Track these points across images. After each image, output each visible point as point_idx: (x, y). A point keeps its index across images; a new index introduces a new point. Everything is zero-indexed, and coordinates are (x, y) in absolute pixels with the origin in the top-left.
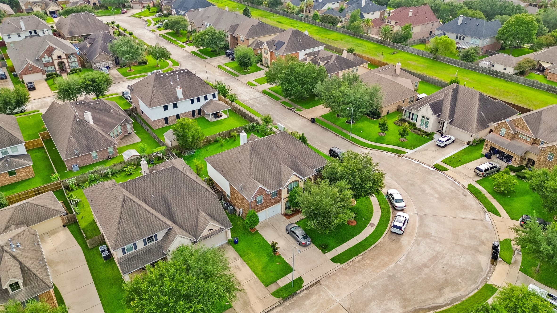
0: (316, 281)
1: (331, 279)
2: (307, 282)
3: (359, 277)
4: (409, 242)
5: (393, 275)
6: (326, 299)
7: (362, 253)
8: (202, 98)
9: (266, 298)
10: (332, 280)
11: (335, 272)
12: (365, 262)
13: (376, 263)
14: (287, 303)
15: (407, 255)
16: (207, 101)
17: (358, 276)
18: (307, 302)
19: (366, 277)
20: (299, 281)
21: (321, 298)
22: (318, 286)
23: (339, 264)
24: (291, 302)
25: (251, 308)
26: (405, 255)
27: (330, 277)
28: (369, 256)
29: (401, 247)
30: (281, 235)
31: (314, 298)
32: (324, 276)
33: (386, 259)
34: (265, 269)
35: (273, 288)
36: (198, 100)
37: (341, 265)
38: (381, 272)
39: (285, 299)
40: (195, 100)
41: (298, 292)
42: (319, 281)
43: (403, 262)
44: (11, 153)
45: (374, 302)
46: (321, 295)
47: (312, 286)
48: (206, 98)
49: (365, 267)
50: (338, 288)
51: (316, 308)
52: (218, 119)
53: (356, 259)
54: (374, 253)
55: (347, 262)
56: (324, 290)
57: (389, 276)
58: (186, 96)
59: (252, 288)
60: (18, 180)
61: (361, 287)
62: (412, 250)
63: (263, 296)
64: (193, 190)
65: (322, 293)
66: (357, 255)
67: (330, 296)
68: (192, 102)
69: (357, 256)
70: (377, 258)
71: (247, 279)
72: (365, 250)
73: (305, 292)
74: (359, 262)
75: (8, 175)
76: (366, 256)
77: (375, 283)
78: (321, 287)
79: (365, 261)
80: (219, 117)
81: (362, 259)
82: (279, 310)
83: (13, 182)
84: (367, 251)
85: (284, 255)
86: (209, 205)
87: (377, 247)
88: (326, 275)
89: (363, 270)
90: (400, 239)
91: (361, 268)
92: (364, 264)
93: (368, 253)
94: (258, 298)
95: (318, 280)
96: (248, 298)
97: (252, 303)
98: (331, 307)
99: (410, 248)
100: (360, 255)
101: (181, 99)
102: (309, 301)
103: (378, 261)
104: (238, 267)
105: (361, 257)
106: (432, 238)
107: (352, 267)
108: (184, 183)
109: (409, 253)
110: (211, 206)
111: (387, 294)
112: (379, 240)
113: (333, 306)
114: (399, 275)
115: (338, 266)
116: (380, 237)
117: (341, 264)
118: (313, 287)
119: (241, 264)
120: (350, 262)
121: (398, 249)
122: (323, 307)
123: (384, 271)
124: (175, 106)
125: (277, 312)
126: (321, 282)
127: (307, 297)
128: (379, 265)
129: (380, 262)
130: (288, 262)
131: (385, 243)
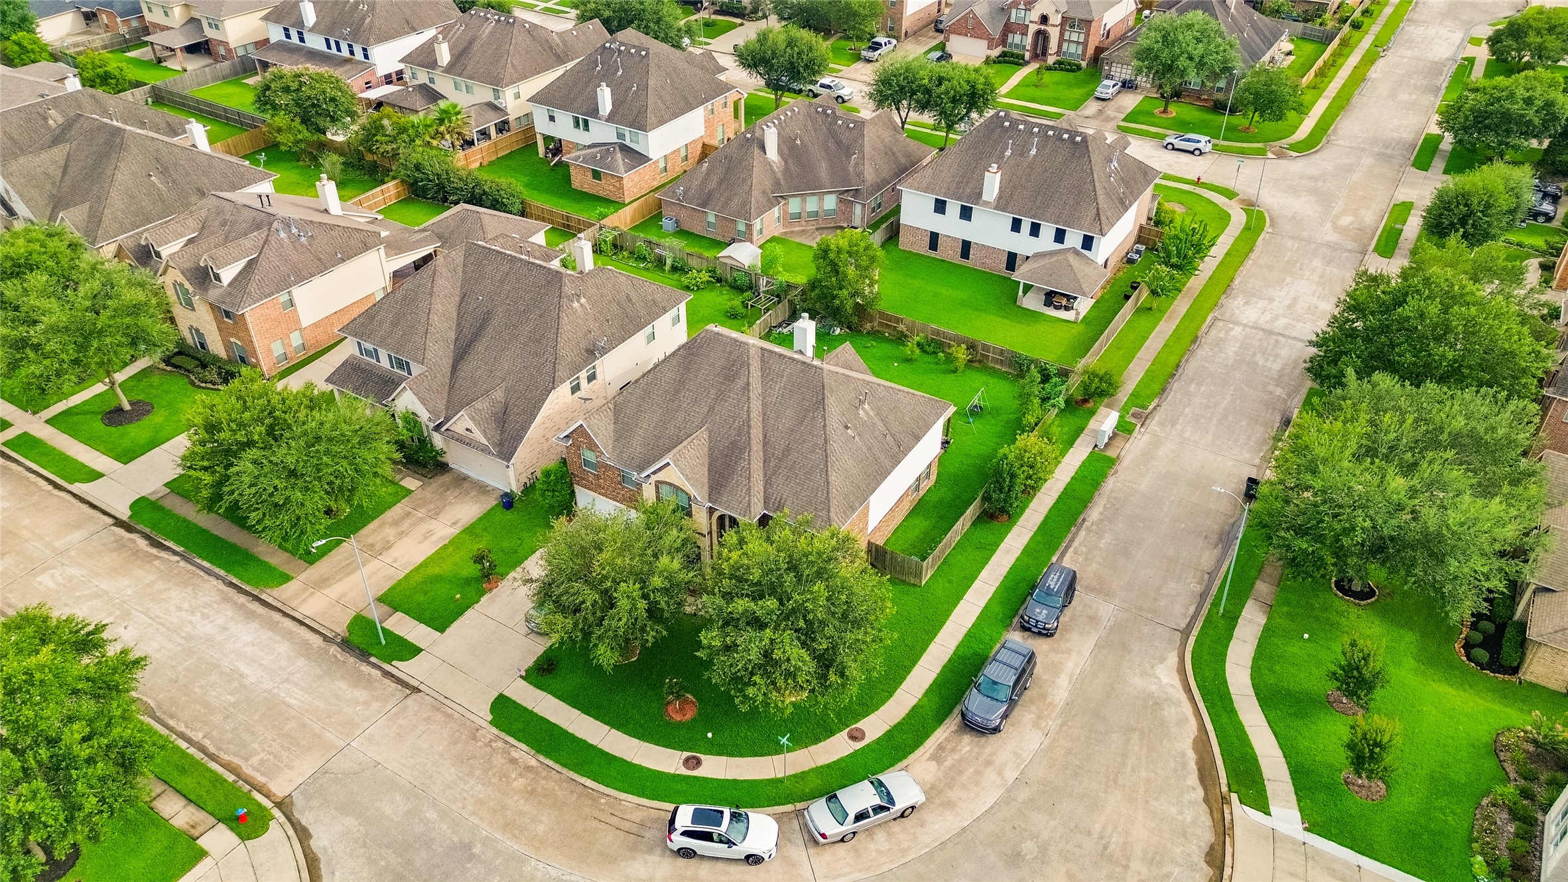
0: (417, 685)
1: (431, 714)
2: (406, 668)
3: (449, 773)
5: (472, 857)
6: (356, 718)
7: (551, 763)
8: (1048, 231)
9: (343, 610)
10: (425, 716)
11: (456, 716)
12: (513, 776)
13: (517, 803)
14: (334, 650)
16: (1059, 246)
17: (452, 770)
18: (341, 685)
19: (451, 788)
20: (411, 651)
21: (359, 709)
23: (490, 717)
24: (339, 656)
25: (313, 593)
27: (438, 709)
28: (544, 782)
29: (608, 859)
31: (360, 694)
32: (436, 696)
33: (541, 829)
34: (438, 579)
35: (376, 613)
36: (1035, 230)
37: (485, 724)
38: (477, 822)
39: (346, 644)
40: (1026, 227)
41: (373, 659)
42: (420, 691)
43: (539, 874)
44: (628, 142)
45: (356, 823)
46: (370, 707)
47: (399, 681)
48: (1060, 236)
49: (494, 781)
50: (398, 734)
51: (322, 707)
52: (1051, 312)
53: (522, 752)
54: (559, 794)
55: (503, 735)
56: (389, 708)
57: (466, 847)
58: (1002, 204)
59: (370, 578)
60: (601, 194)
61: (408, 786)
63: (348, 602)
65: (376, 705)
66: (538, 752)
67: (367, 724)
68: (1016, 226)
69: (533, 752)
70: (540, 803)
71: (396, 562)
72: (564, 765)
73: (376, 673)
74: (513, 761)
75: (590, 175)
76: (544, 774)
77: (431, 815)
78: (397, 700)
79: (520, 775)
80: (1057, 308)
81: (529, 768)
82: (311, 642)
83: (594, 192)
84: (565, 771)
85: (489, 598)
86: (526, 390)
87: (594, 796)
88: (441, 699)
89: (478, 778)
90: (650, 851)
91: (486, 771)
92: (504, 776)
93: (558, 776)
94: (343, 596)
95: (422, 687)
96: (340, 580)
97: (327, 592)
98: (328, 734)
100: (542, 758)
101: (986, 203)
102: (345, 688)
103: (526, 809)
104: (431, 535)
105: (533, 762)
107: (488, 749)
111: (390, 851)
112: (625, 797)
113: (333, 737)
114: (475, 872)
115: (484, 717)
116: (643, 795)
117: (491, 723)
118: (394, 685)
119: (441, 538)
120: (506, 742)
121: (601, 855)
122: (329, 718)
123: (488, 829)
124: (966, 213)
126: (415, 696)
127: (358, 680)
128: (509, 813)
129: (521, 814)
130: (469, 613)
131: (616, 813)
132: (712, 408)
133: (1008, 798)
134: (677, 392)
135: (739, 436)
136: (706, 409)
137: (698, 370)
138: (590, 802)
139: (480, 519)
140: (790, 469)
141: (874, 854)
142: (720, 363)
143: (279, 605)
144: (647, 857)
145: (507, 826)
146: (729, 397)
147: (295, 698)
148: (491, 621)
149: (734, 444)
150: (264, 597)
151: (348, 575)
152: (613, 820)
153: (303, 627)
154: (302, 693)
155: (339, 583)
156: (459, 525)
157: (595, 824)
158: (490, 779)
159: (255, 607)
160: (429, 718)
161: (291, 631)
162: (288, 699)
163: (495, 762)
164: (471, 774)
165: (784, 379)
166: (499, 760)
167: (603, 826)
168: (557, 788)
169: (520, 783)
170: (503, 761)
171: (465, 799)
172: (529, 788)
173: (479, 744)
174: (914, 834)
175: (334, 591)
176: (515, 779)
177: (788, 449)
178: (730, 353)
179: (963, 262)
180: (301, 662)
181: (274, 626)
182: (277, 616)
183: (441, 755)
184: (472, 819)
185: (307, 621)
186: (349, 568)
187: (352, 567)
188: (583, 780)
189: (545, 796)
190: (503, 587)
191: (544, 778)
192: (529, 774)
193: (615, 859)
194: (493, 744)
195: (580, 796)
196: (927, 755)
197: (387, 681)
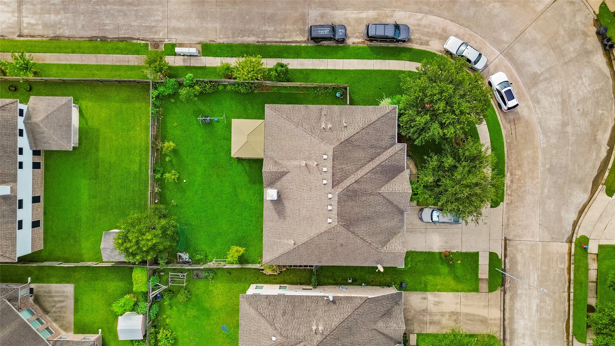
0: (503, 241)
1: (511, 226)
2: (499, 252)
3: (529, 198)
4: (529, 108)
5: (551, 166)
6: (529, 248)
7: (506, 168)
9: (491, 300)
10: (513, 227)
11: (507, 216)
12: (517, 177)
13: (526, 167)
14: (507, 285)
15: (541, 127)
17: (527, 198)
18: (519, 267)
19: (534, 193)
20: (493, 256)
21: (525, 252)
22: (510, 245)
23: (501, 203)
24: (509, 281)
25: (491, 320)
26: (540, 129)
27: (508, 225)
28: (513, 165)
29: (527, 124)
30: (424, 230)
31: (519, 258)
32: (504, 230)
33: (530, 152)
34: (456, 278)
35: (484, 286)
37: (505, 202)
38: (539, 174)
39: (503, 284)
41: (503, 267)
42: (505, 238)
43: (544, 140)
45: (562, 211)
46: (521, 249)
47: (505, 249)
49: (522, 181)
50: (526, 229)
51: (531, 265)
53: (507, 181)
54: (514, 157)
55: (505, 193)
56: (518, 242)
57: (549, 170)
59: (471, 305)
61: (541, 207)
62: (540, 116)
63: (486, 302)
64: (350, 328)
65: (520, 247)
67: (528, 242)
70: (521, 160)
71: (457, 303)
73: (507, 261)
74: (512, 181)
76: (510, 168)
77: (546, 191)
78: (513, 242)
79: (515, 175)
81: (511, 174)
82: (509, 297)
84: (506, 161)
85: (454, 249)
86: (373, 312)
87: (509, 144)
88: (504, 227)
89: (525, 187)
91: (520, 187)
92: (519, 180)
93: (509, 162)
94: (484, 307)
95: (503, 239)
96: (478, 316)
97: (486, 315)
98: (540, 252)
99: (536, 116)
100: (506, 173)
102: (520, 265)
103: (526, 163)
104: (436, 302)
105: (509, 174)
106: (541, 78)
107: (513, 194)
108: (339, 339)
109: (540, 123)
110: (374, 311)
111: (564, 192)
112: (504, 135)
113: (540, 249)
114: (555, 160)
115: (502, 206)
116: (500, 130)
117: (503, 201)
118: (508, 249)
119: (435, 297)
120: (507, 190)
121: (527, 127)
122: (534, 258)
123: (540, 169)
125: (509, 300)
126: (508, 238)
127: (514, 263)
128: (531, 167)
129: (528, 163)
130: (464, 251)
131: (511, 133)
132: (371, 194)
133: (431, 13)
134: (369, 218)
135: (377, 172)
136: (372, 196)
137: (357, 214)
138: (512, 145)
139: (416, 290)
140: (378, 140)
141: (477, 44)
142: (351, 204)
143: (502, 327)
144: (520, 112)
145: (535, 163)
146: (363, 188)
147: (534, 277)
148: (463, 239)
149: (382, 172)
150: (502, 337)
151: (474, 315)
152: (513, 132)
153: (505, 307)
154: (531, 277)
155: (480, 314)
156: (424, 296)
157: (518, 137)
158: (523, 183)
159: (508, 336)
160: (513, 224)
161: (509, 310)
162: (536, 280)
163: (516, 187)
164: (525, 191)
165: (343, 166)
166: (514, 186)
167: (517, 134)
168: (513, 159)
169: (518, 173)
170: (514, 185)
171: (534, 185)
172: (518, 168)
173: (512, 198)
174: (462, 35)
175: (484, 312)
176: (518, 175)
177: (372, 147)
178: (344, 201)
179: (42, 199)
180: (519, 291)
181: (512, 319)
182: (507, 322)
183: (524, 207)
184: (539, 176)
185: (502, 309)
186: (471, 318)
187: (470, 317)
188: (506, 153)
189: (518, 160)
190: (445, 249)
191: (512, 166)
192: (514, 172)
193: (526, 121)
194: (510, 194)
195: (511, 149)
196: (428, 47)
197: (508, 253)
